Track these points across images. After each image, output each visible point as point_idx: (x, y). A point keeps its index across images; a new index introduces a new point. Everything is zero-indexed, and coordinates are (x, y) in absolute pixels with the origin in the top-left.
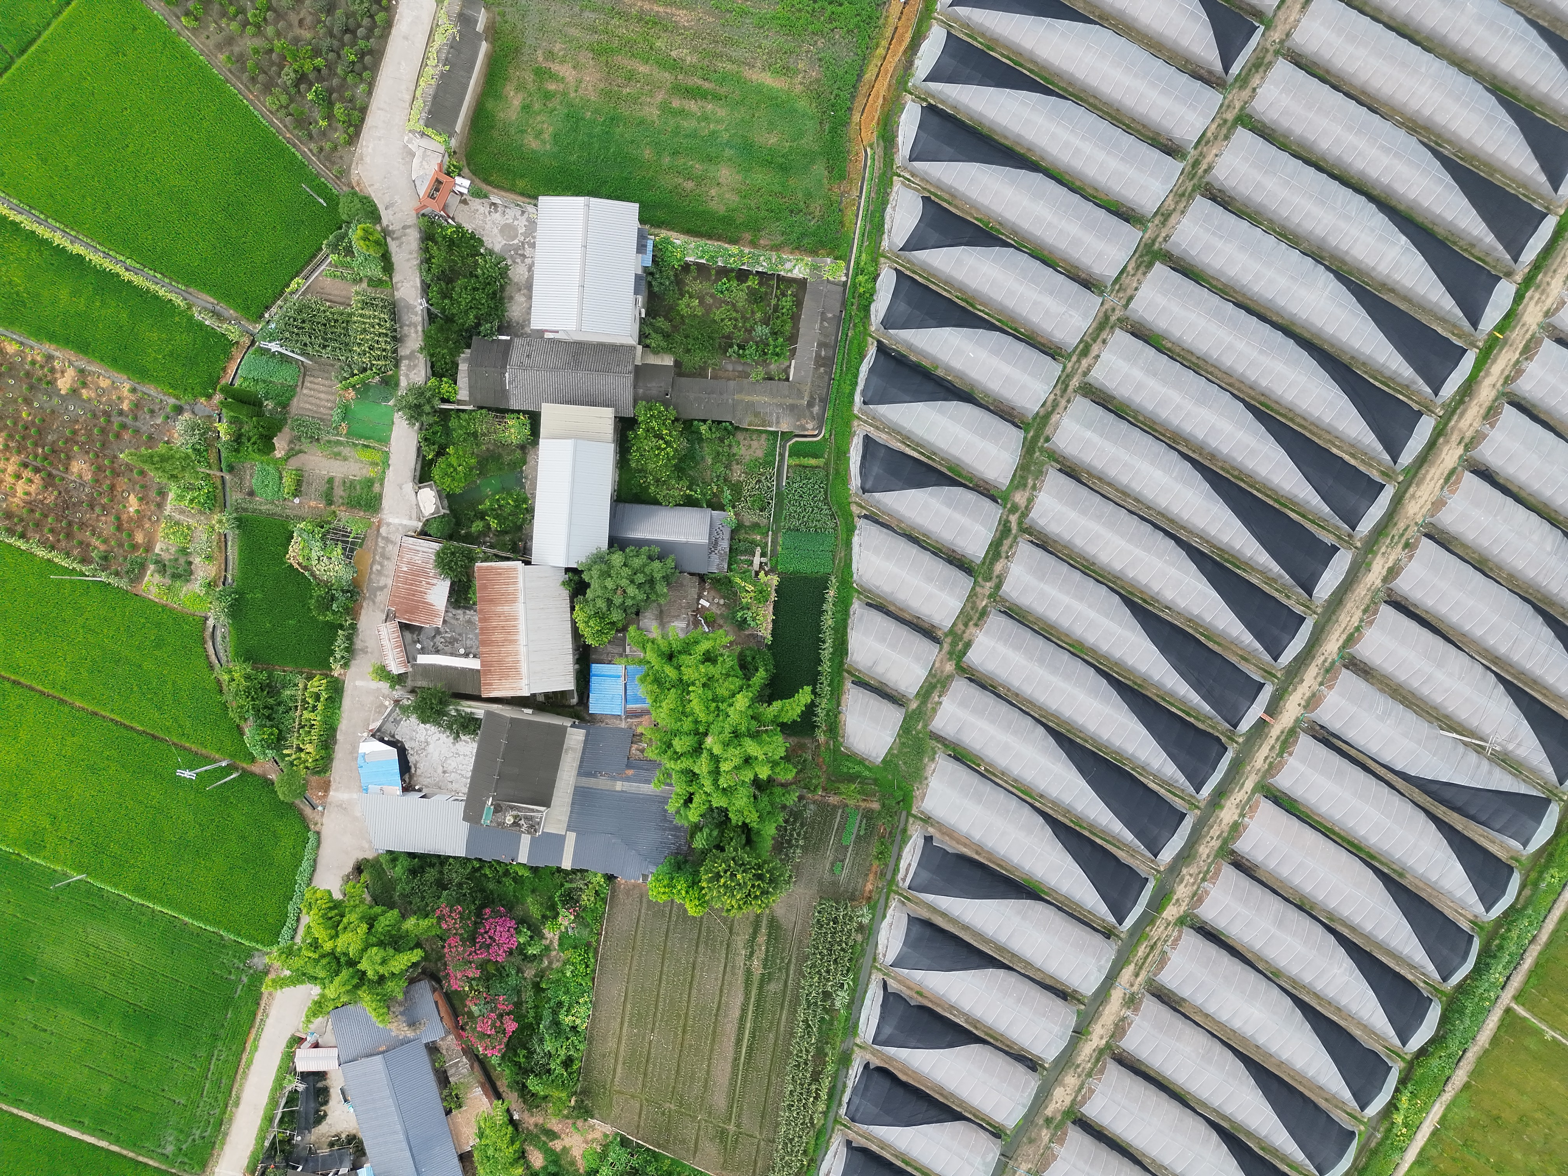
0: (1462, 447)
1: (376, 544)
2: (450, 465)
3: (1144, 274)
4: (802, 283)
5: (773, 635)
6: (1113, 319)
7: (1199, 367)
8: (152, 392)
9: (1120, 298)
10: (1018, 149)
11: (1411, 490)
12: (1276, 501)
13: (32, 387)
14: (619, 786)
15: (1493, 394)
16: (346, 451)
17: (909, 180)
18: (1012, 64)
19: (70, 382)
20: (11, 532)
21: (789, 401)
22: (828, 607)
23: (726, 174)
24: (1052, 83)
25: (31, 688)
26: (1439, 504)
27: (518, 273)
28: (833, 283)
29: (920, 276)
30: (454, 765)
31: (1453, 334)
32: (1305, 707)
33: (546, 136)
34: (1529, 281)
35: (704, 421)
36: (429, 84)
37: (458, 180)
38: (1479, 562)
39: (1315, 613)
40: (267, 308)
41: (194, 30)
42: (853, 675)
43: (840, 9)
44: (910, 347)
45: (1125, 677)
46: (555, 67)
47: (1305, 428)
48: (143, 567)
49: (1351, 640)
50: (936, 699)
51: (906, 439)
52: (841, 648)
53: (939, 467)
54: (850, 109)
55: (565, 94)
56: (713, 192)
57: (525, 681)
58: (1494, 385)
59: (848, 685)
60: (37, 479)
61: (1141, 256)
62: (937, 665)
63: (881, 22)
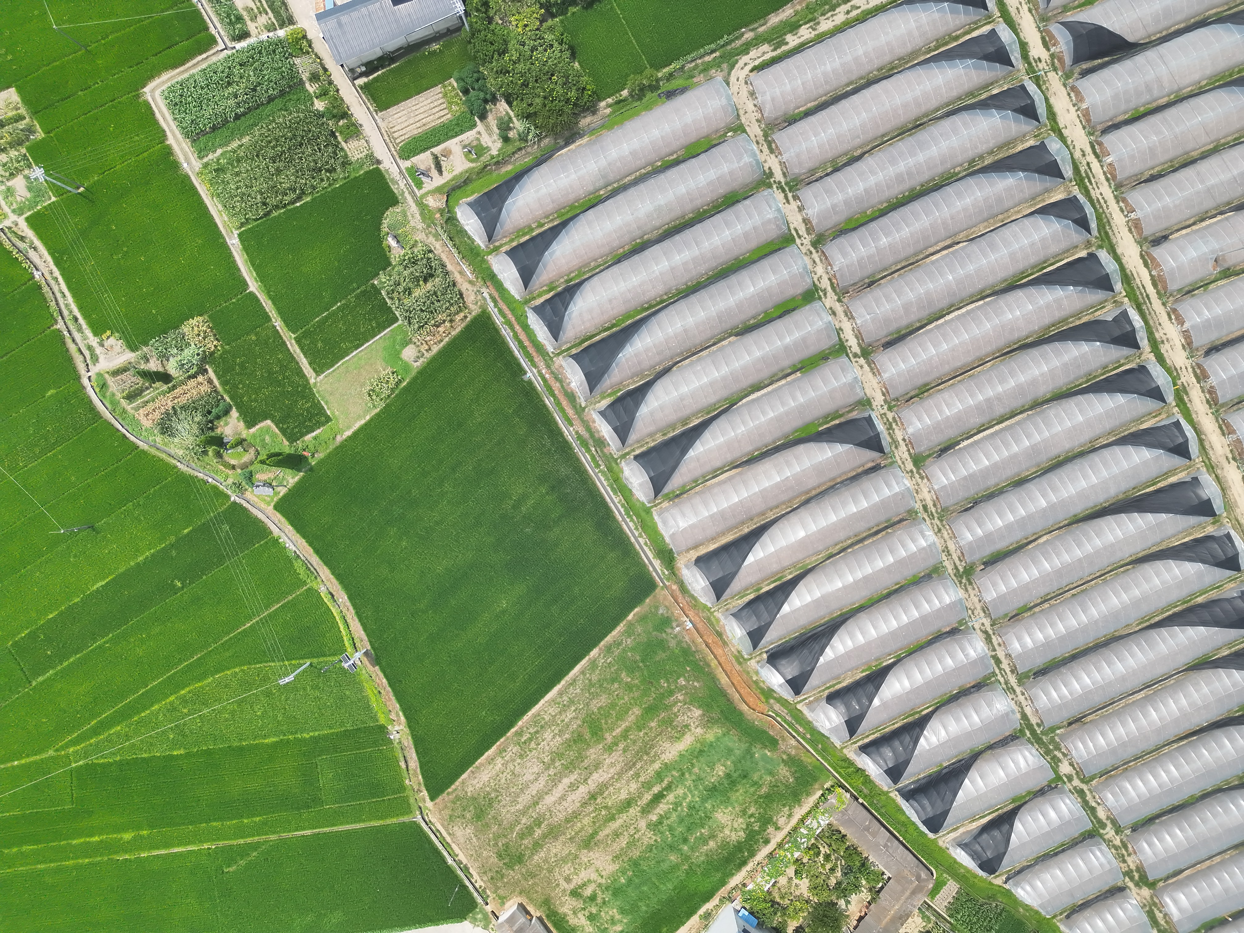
0: (1232, 462)
3: (974, 589)
15: (1212, 418)
17: (806, 699)
28: (849, 807)
31: (1155, 417)
34: (1155, 346)
46: (578, 880)
50: (1161, 915)
51: (974, 817)
54: (737, 708)
56: (727, 833)
58: (1206, 414)
61: (961, 583)
62: (1139, 900)
63: (693, 649)
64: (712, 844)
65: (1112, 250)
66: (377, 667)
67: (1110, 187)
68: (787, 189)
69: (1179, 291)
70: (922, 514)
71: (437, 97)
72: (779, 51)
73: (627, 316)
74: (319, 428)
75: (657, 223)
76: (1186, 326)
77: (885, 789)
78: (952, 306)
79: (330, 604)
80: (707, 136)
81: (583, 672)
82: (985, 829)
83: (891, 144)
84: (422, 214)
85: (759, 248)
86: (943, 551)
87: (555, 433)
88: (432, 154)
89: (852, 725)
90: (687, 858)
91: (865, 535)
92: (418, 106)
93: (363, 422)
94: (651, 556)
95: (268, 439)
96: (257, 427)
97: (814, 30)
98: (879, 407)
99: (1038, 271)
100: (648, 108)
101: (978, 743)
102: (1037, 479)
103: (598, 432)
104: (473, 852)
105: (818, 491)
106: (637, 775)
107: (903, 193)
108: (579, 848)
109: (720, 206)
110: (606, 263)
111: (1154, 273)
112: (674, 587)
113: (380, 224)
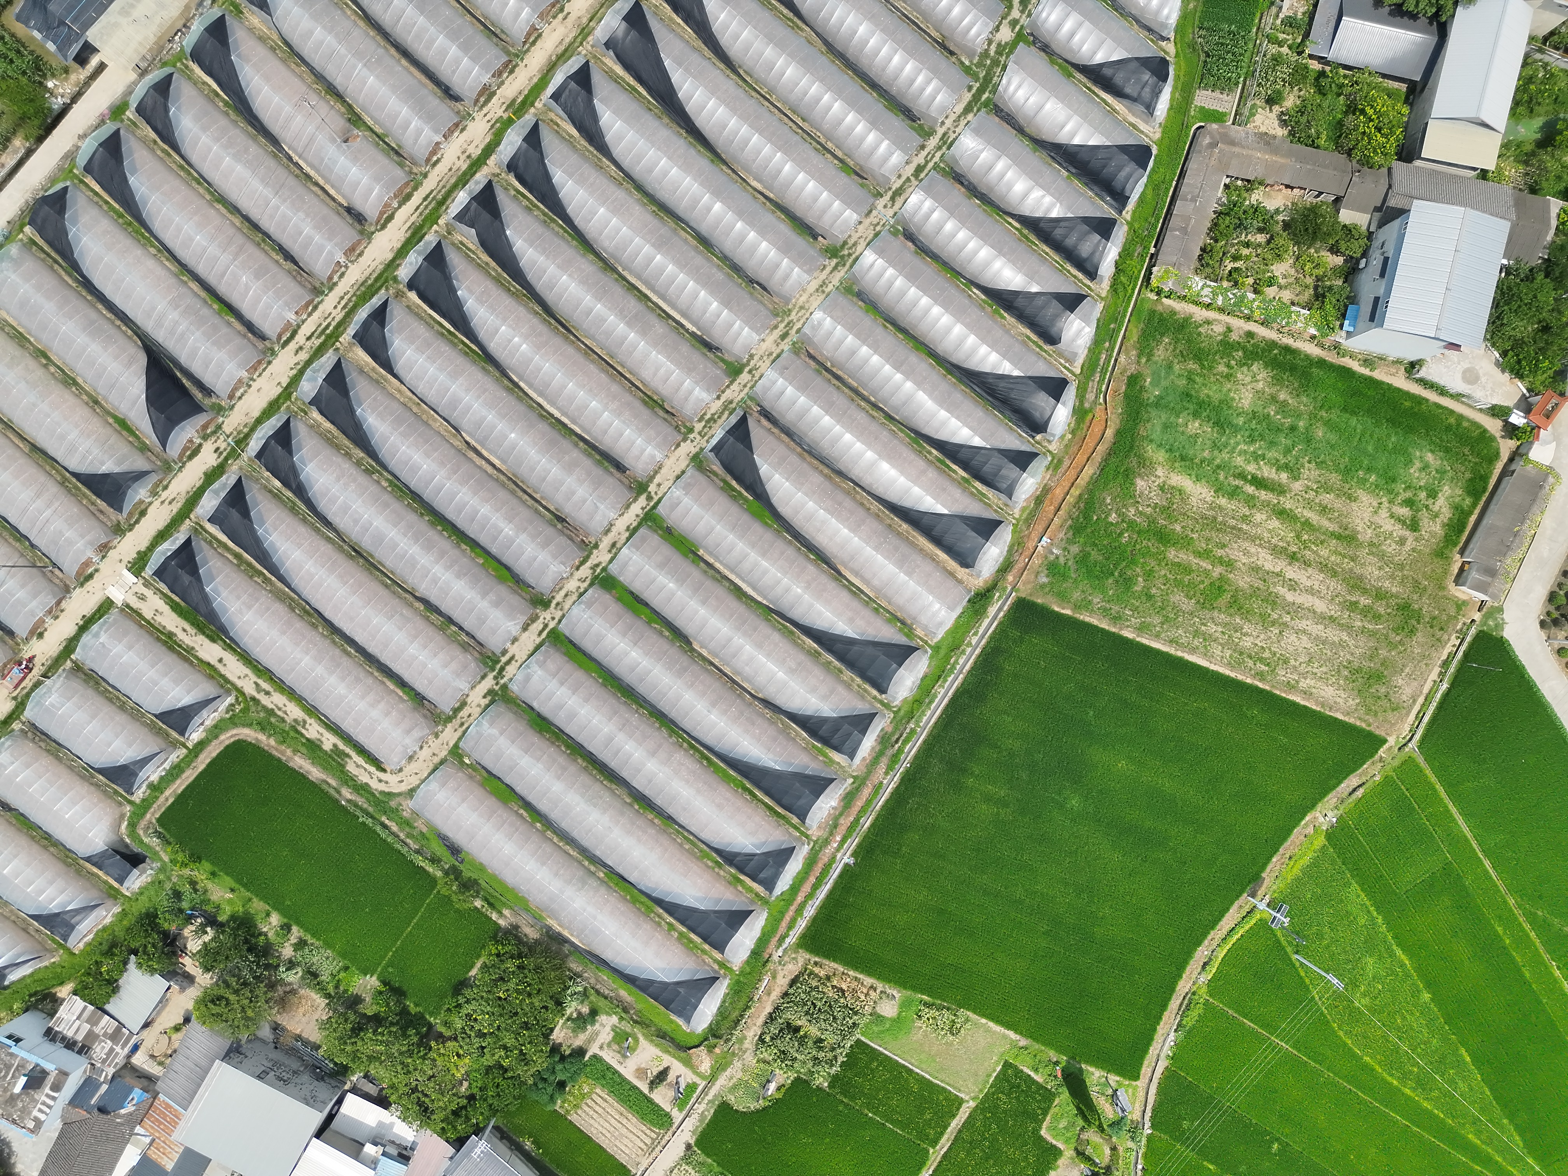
3: (850, 236)
4: (1198, 272)
15: (528, 58)
17: (1065, 367)
31: (558, 125)
33: (1418, 464)
35: (1318, 147)
46: (1397, 529)
54: (1113, 443)
55: (1393, 502)
58: (526, 67)
63: (1070, 522)
64: (1282, 396)
65: (392, 265)
66: (1263, 875)
67: (322, 301)
68: (498, 667)
69: (401, 165)
70: (793, 336)
71: (583, 1115)
72: (348, 750)
73: (726, 779)
74: (1022, 1071)
75: (607, 797)
76: (438, 138)
77: (1125, 228)
78: (542, 416)
79: (1216, 964)
80: (482, 785)
81: (1157, 636)
82: (1118, 93)
83: (392, 573)
84: (724, 1070)
85: (581, 666)
86: (823, 292)
87: (899, 798)
88: (651, 1089)
89: (1072, 302)
90: (1313, 416)
91: (847, 390)
92: (604, 1132)
93: (991, 1024)
94: (986, 622)
95: (1063, 1124)
96: (1054, 1142)
97: (305, 722)
98: (695, 443)
99: (456, 337)
100: (482, 868)
101: (1022, 147)
102: (691, 224)
103: (873, 748)
104: (1422, 665)
105: (821, 467)
106: (1245, 518)
107: (440, 533)
108: (1360, 545)
109: (554, 733)
110: (678, 832)
111: (395, 204)
112: (1010, 578)
113: (758, 1111)
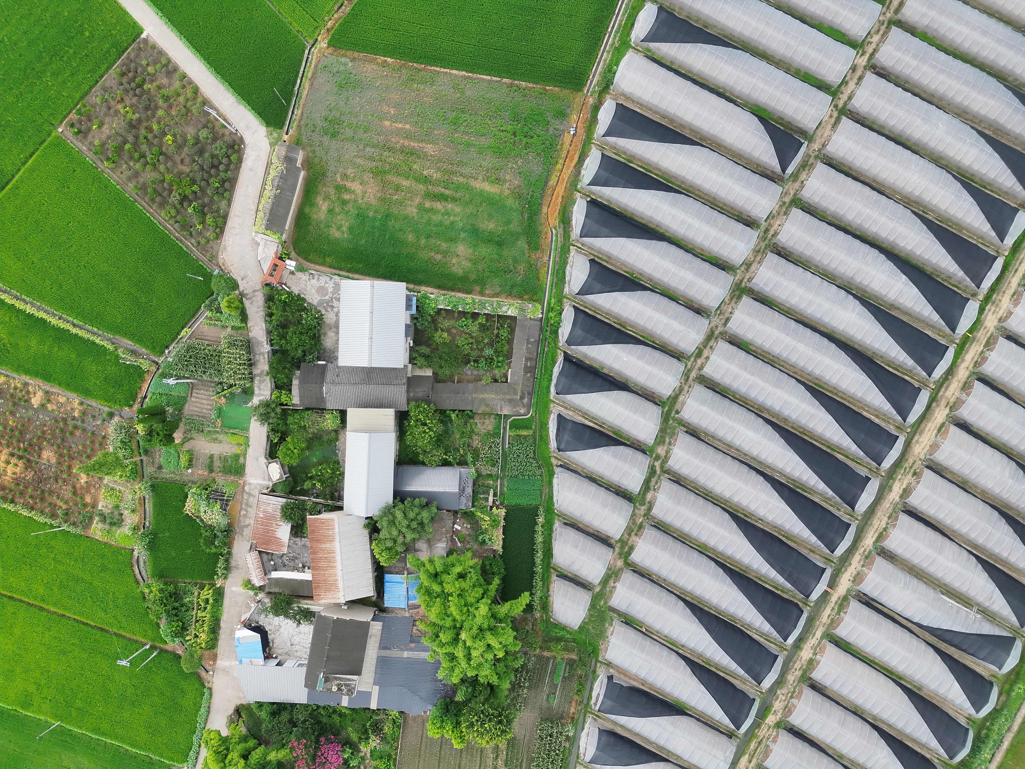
0: (948, 409)
1: (242, 498)
2: (289, 449)
3: (736, 303)
4: (514, 319)
5: (503, 548)
6: (717, 333)
7: (774, 362)
8: (94, 404)
9: (721, 319)
10: (650, 225)
11: (916, 438)
12: (828, 447)
13: (15, 404)
14: (406, 654)
15: (967, 374)
16: (221, 437)
17: (580, 248)
18: (644, 171)
19: (39, 399)
20: (5, 499)
21: (509, 397)
22: (539, 528)
23: (462, 249)
24: (671, 183)
25: (21, 601)
26: (934, 447)
27: (329, 317)
28: (534, 320)
29: (590, 309)
30: (298, 640)
31: (939, 335)
32: (853, 582)
33: (344, 229)
34: (987, 298)
35: (454, 411)
36: (267, 202)
37: (288, 262)
38: (962, 483)
39: (857, 519)
40: (167, 347)
41: (112, 170)
42: (557, 571)
43: (532, 140)
44: (586, 356)
45: (734, 566)
46: (349, 184)
47: (845, 399)
48: (91, 519)
49: (881, 537)
50: (612, 584)
51: (585, 414)
52: (548, 553)
53: (607, 432)
54: (541, 204)
55: (355, 201)
56: (454, 261)
57: (341, 594)
58: (967, 368)
59: (554, 577)
60: (21, 463)
61: (733, 291)
62: (612, 562)
63: (558, 148)
76: (1015, 310)
89: (586, 289)
90: (417, 247)
94: (600, 70)
98: (813, 148)
108: (370, 170)
